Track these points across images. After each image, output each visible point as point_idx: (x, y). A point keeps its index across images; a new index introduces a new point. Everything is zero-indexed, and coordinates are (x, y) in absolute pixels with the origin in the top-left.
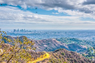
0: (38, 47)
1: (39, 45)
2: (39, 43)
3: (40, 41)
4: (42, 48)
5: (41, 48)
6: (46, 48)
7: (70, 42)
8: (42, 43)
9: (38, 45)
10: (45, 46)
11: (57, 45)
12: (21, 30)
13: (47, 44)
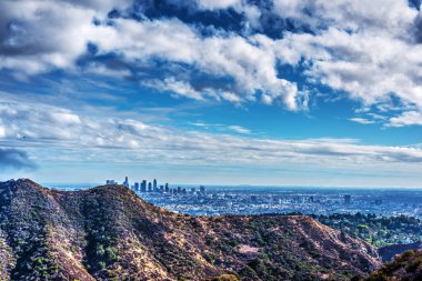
0: (198, 256)
1: (208, 243)
2: (211, 232)
3: (217, 220)
4: (228, 265)
5: (218, 262)
6: (254, 264)
7: (388, 236)
8: (227, 235)
9: (203, 242)
10: (245, 249)
11: (317, 245)
12: (137, 184)
13: (255, 240)
